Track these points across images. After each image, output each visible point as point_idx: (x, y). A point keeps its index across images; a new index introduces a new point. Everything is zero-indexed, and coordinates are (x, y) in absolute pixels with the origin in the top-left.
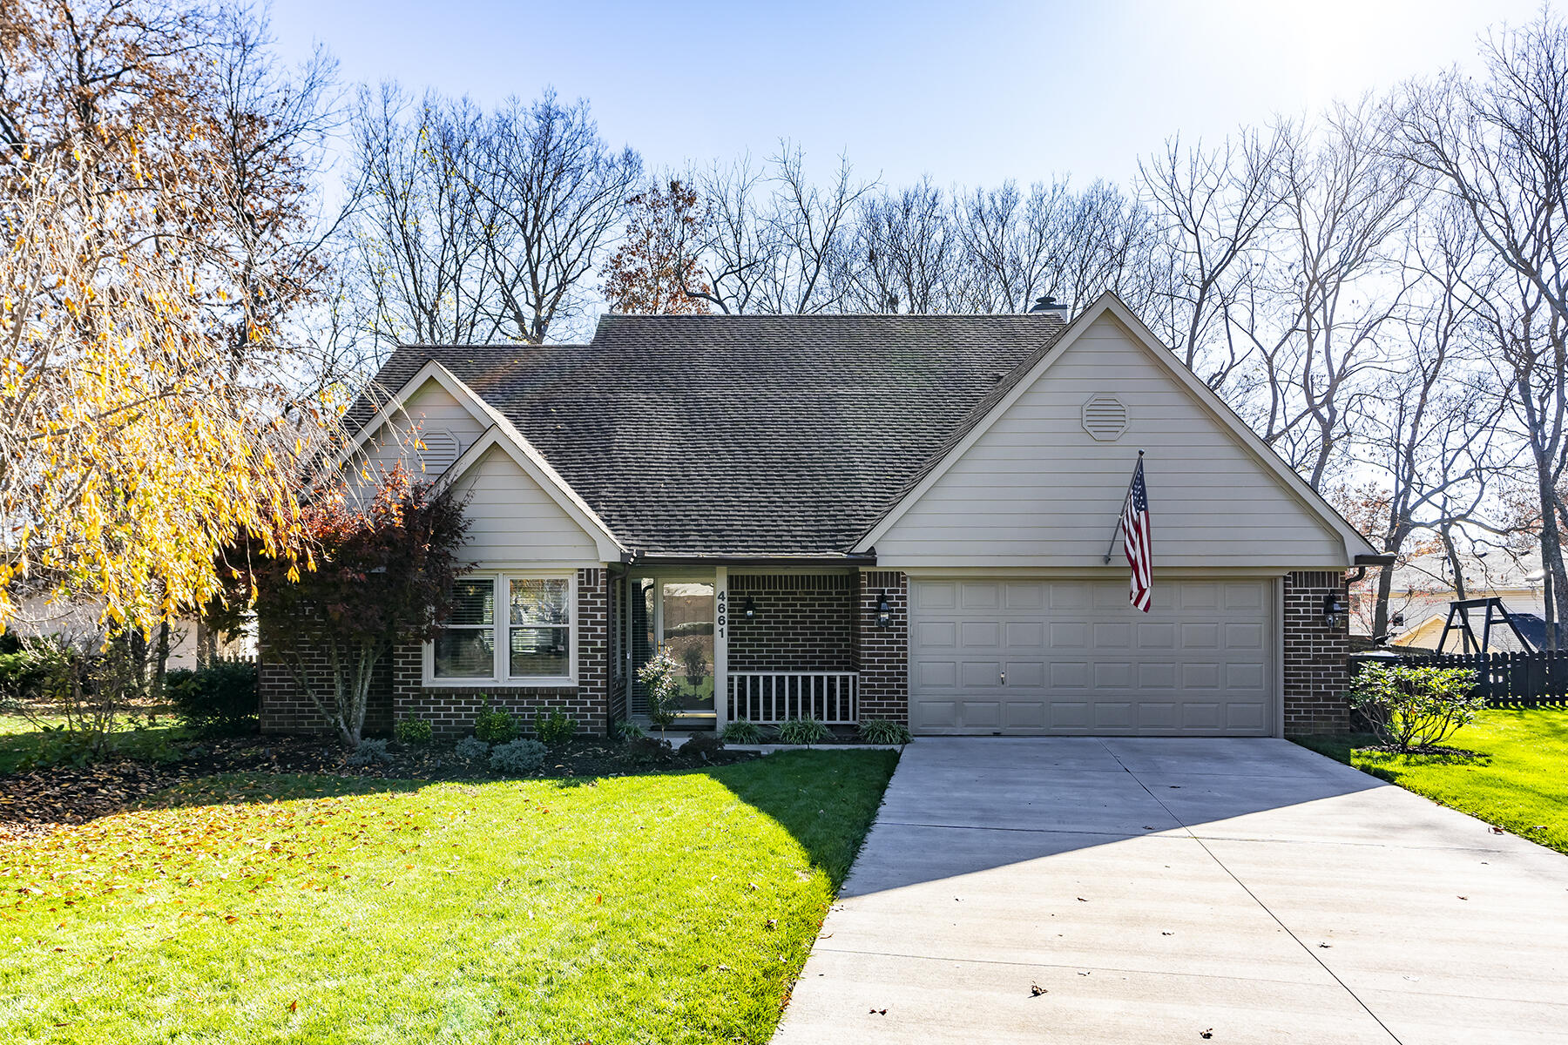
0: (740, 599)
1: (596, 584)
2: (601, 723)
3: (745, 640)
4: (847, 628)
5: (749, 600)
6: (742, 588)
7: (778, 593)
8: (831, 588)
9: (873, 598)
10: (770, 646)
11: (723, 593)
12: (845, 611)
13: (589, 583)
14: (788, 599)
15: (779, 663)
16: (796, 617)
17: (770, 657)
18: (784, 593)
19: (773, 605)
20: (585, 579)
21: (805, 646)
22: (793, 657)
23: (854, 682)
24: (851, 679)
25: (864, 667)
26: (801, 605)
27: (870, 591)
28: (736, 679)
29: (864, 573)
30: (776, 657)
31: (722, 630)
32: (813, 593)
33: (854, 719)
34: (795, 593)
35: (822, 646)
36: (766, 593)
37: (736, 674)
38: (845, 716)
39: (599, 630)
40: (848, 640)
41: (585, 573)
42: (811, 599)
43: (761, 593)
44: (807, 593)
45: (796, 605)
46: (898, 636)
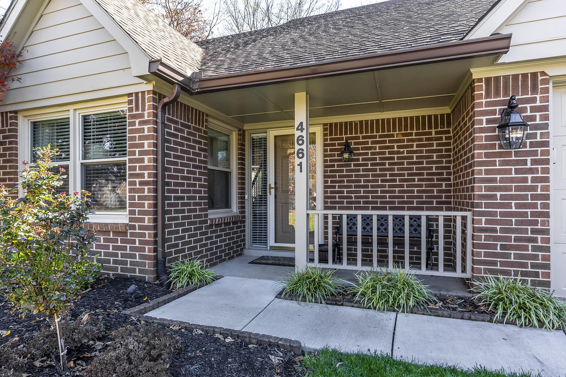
0: (339, 144)
1: (143, 110)
2: (149, 265)
3: (343, 181)
4: (449, 168)
5: (347, 145)
6: (341, 134)
7: (375, 137)
8: (430, 128)
9: (494, 112)
10: (367, 186)
11: (301, 124)
12: (447, 150)
13: (137, 109)
14: (385, 142)
15: (376, 203)
16: (393, 158)
17: (367, 197)
18: (381, 136)
19: (370, 148)
20: (134, 106)
21: (402, 186)
22: (390, 197)
23: (464, 225)
24: (459, 221)
25: (479, 205)
26: (399, 147)
27: (488, 104)
28: (330, 218)
29: (480, 80)
30: (373, 197)
31: (300, 165)
32: (411, 134)
33: (464, 270)
34: (392, 136)
35: (421, 186)
36: (364, 137)
37: (330, 212)
38: (450, 265)
39: (146, 161)
40: (449, 180)
41: (134, 98)
42: (409, 140)
43: (358, 138)
44: (404, 135)
45: (393, 147)
46: (534, 162)
